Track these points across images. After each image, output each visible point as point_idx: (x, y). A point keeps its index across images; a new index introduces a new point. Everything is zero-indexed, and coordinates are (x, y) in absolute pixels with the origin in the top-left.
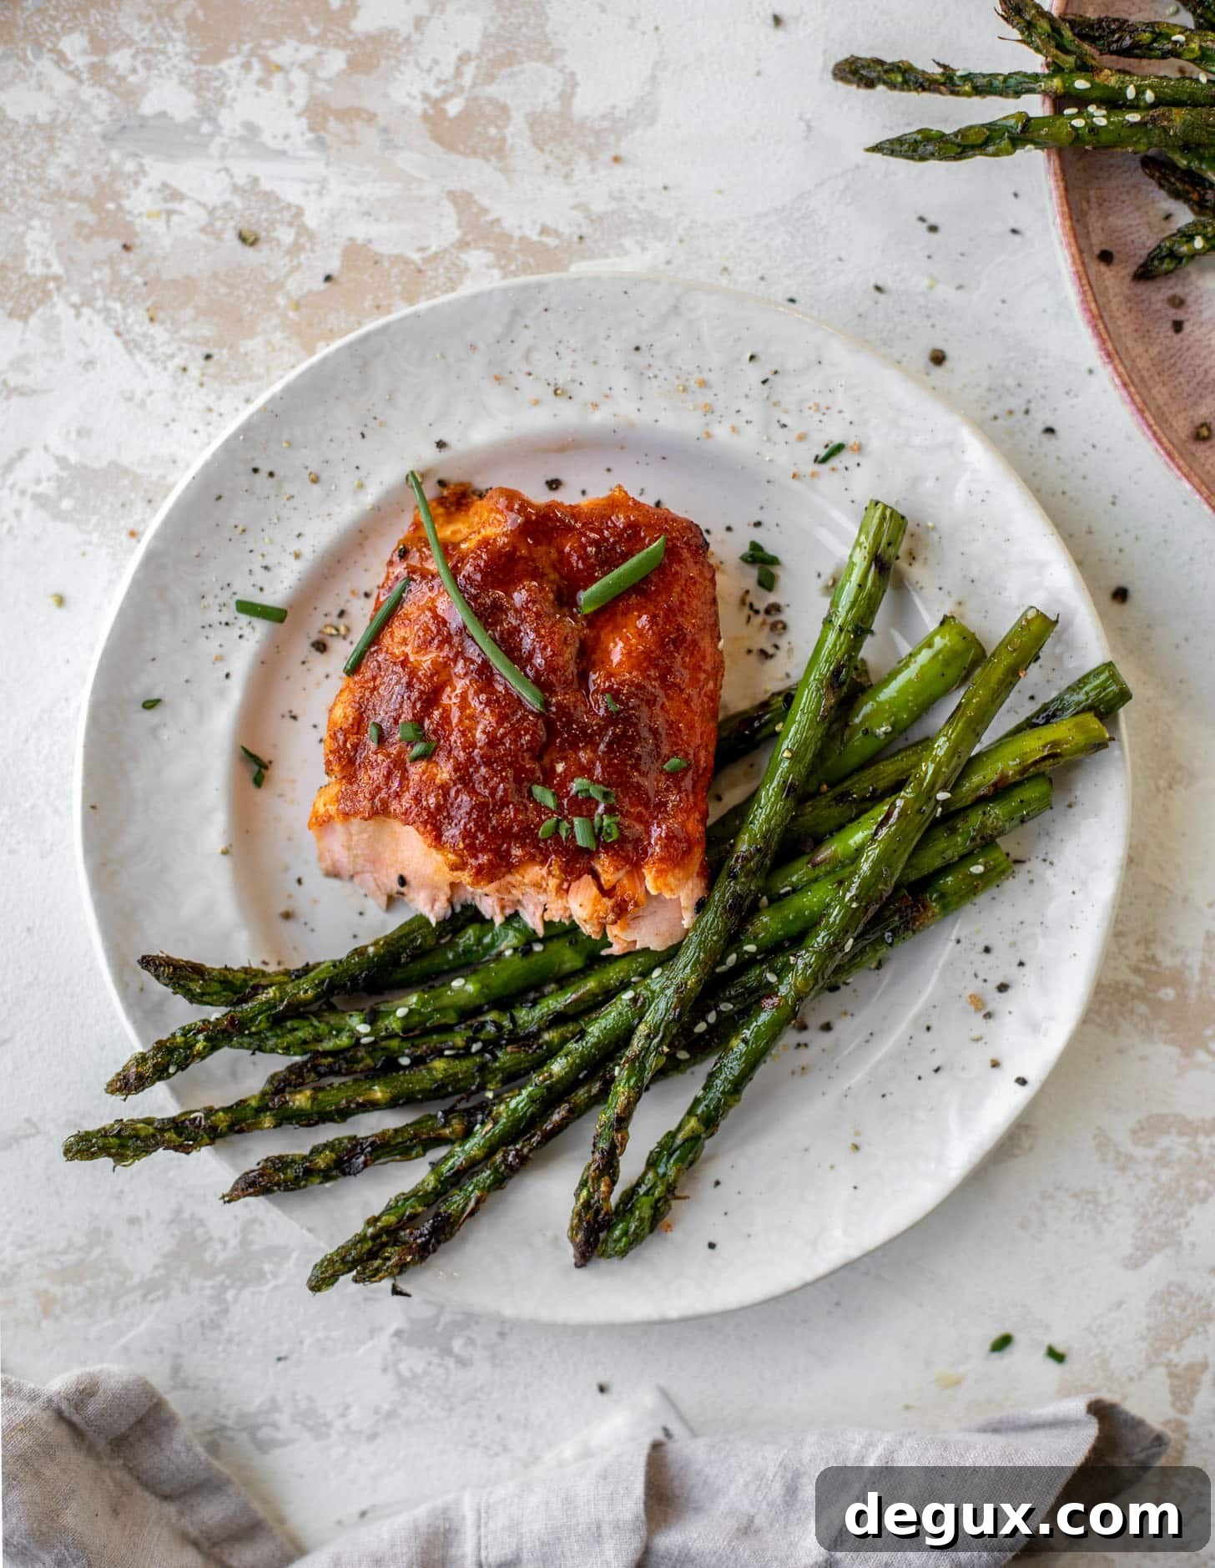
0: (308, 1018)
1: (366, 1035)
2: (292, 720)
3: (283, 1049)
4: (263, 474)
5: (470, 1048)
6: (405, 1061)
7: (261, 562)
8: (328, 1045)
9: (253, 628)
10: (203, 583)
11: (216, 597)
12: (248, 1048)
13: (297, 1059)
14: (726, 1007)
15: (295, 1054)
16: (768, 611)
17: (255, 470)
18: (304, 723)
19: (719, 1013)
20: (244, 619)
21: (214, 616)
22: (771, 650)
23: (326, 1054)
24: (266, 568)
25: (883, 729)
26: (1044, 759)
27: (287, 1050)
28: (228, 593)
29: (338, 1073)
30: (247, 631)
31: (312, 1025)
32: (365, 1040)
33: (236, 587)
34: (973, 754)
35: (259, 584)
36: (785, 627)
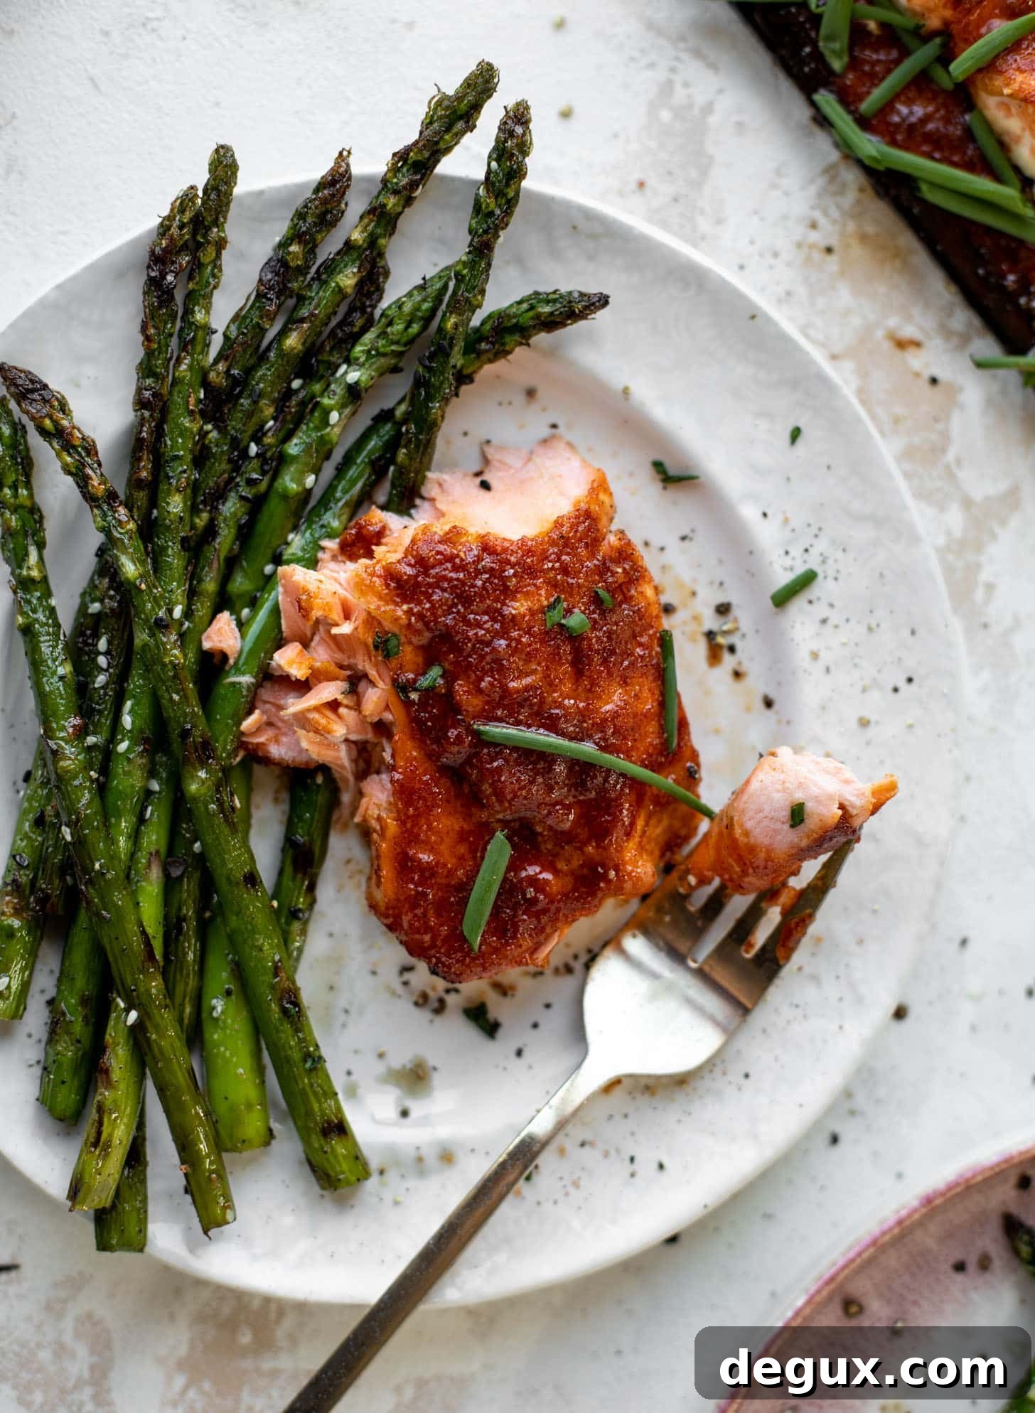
0: (405, 345)
1: (346, 373)
2: (683, 533)
3: (403, 303)
4: (902, 684)
5: (257, 444)
6: (296, 384)
7: (833, 621)
8: (369, 337)
9: (785, 569)
10: (855, 560)
11: (836, 561)
12: (432, 278)
13: (384, 304)
14: (101, 679)
15: (390, 307)
16: (442, 1002)
17: (910, 680)
18: (672, 543)
19: (101, 670)
20: (800, 569)
21: (821, 546)
22: (407, 976)
23: (364, 330)
24: (824, 621)
25: (219, 1009)
26: (99, 1133)
27: (399, 305)
28: (831, 573)
29: (340, 325)
30: (788, 562)
31: (397, 343)
32: (344, 368)
33: (830, 583)
34: (148, 1072)
35: (816, 605)
36: (416, 1004)
